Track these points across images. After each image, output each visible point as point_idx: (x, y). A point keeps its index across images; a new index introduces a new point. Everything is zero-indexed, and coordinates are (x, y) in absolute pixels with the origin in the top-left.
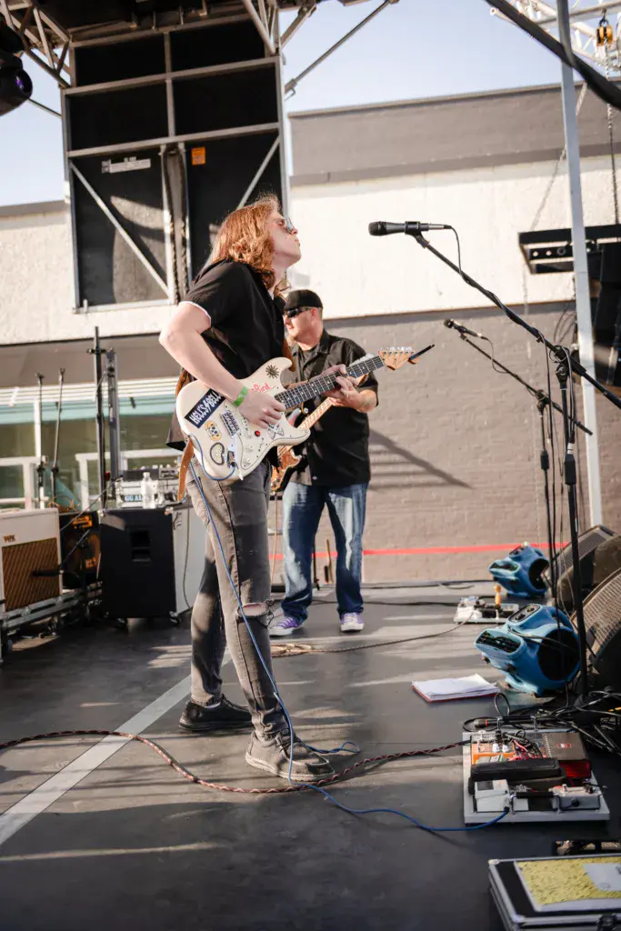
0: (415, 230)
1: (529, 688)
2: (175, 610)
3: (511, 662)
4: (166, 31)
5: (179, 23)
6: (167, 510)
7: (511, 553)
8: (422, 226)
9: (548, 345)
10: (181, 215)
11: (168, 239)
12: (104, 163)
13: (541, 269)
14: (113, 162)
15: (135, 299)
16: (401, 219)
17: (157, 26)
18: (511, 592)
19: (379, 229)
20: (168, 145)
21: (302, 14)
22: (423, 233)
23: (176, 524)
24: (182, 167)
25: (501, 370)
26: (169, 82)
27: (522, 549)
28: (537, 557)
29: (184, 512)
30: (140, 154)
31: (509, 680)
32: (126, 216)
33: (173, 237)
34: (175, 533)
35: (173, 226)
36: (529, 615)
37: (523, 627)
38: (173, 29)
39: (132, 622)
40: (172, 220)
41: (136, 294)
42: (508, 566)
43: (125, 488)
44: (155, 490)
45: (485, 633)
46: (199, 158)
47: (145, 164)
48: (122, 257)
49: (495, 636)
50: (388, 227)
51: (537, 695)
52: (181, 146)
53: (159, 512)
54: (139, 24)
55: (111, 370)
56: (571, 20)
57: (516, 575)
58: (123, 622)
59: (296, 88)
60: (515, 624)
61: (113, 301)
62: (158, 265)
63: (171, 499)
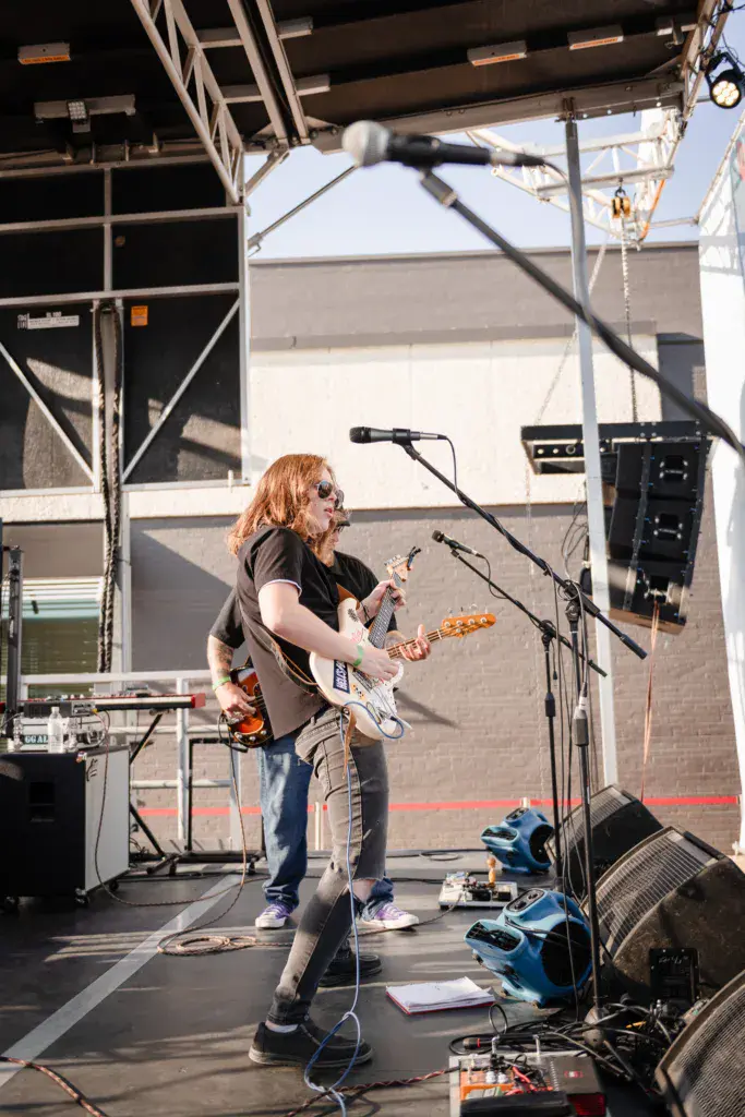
0: (404, 439)
1: (530, 996)
2: (83, 887)
3: (509, 963)
4: (107, 167)
5: (123, 159)
6: (79, 755)
7: (507, 818)
8: (413, 435)
9: (557, 579)
10: (115, 386)
11: (96, 415)
12: (22, 317)
13: (547, 469)
14: (31, 317)
15: (50, 484)
16: (387, 424)
17: (97, 161)
18: (508, 866)
19: (362, 436)
20: (101, 300)
21: (271, 159)
22: (414, 443)
23: (90, 775)
24: (118, 327)
25: (500, 594)
26: (107, 227)
27: (522, 812)
28: (539, 822)
29: (101, 759)
30: (66, 309)
31: (506, 985)
32: (44, 382)
33: (102, 412)
34: (88, 785)
35: (104, 398)
36: (531, 904)
37: (525, 918)
38: (116, 165)
39: (23, 900)
40: (103, 391)
41: (52, 477)
42: (504, 834)
43: (26, 725)
44: (65, 730)
45: (478, 925)
46: (140, 318)
47: (73, 321)
48: (36, 432)
49: (490, 929)
50: (373, 434)
51: (539, 1005)
52: (119, 303)
53: (68, 758)
54: (74, 157)
55: (15, 572)
56: (583, 187)
57: (515, 845)
58: (13, 901)
59: (262, 244)
60: (514, 914)
61: (21, 486)
62: (82, 444)
63: (85, 741)
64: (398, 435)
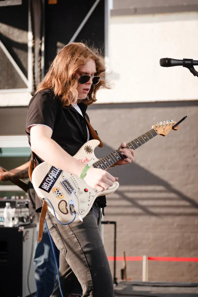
0: (189, 64)
2: (21, 295)
6: (20, 228)
8: (194, 62)
10: (39, 35)
11: (30, 51)
15: (7, 87)
16: (181, 57)
19: (166, 63)
22: (195, 67)
23: (25, 238)
24: (42, 5)
32: (4, 34)
33: (33, 49)
34: (25, 244)
35: (34, 42)
40: (34, 39)
41: (8, 84)
44: (13, 215)
47: (19, 2)
50: (172, 62)
53: (14, 229)
62: (23, 66)
63: (23, 221)
64: (186, 62)
